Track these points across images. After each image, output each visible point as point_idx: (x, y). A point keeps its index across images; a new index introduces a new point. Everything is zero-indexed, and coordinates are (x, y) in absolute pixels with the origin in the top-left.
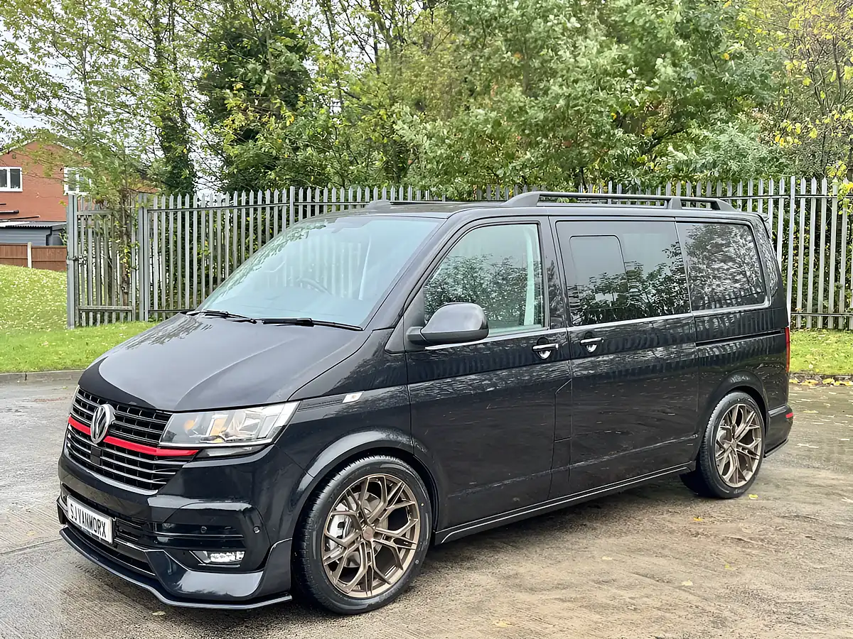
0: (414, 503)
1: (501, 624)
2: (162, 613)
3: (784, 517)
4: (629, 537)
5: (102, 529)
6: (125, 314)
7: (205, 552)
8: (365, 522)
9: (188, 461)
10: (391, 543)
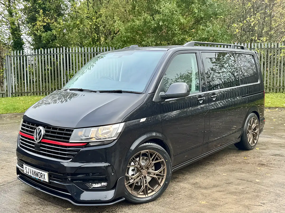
0: (163, 160)
1: (203, 203)
2: (70, 209)
3: (272, 155)
4: (227, 166)
5: (43, 177)
6: (2, 95)
7: (91, 184)
8: (142, 169)
9: (82, 148)
10: (155, 176)
